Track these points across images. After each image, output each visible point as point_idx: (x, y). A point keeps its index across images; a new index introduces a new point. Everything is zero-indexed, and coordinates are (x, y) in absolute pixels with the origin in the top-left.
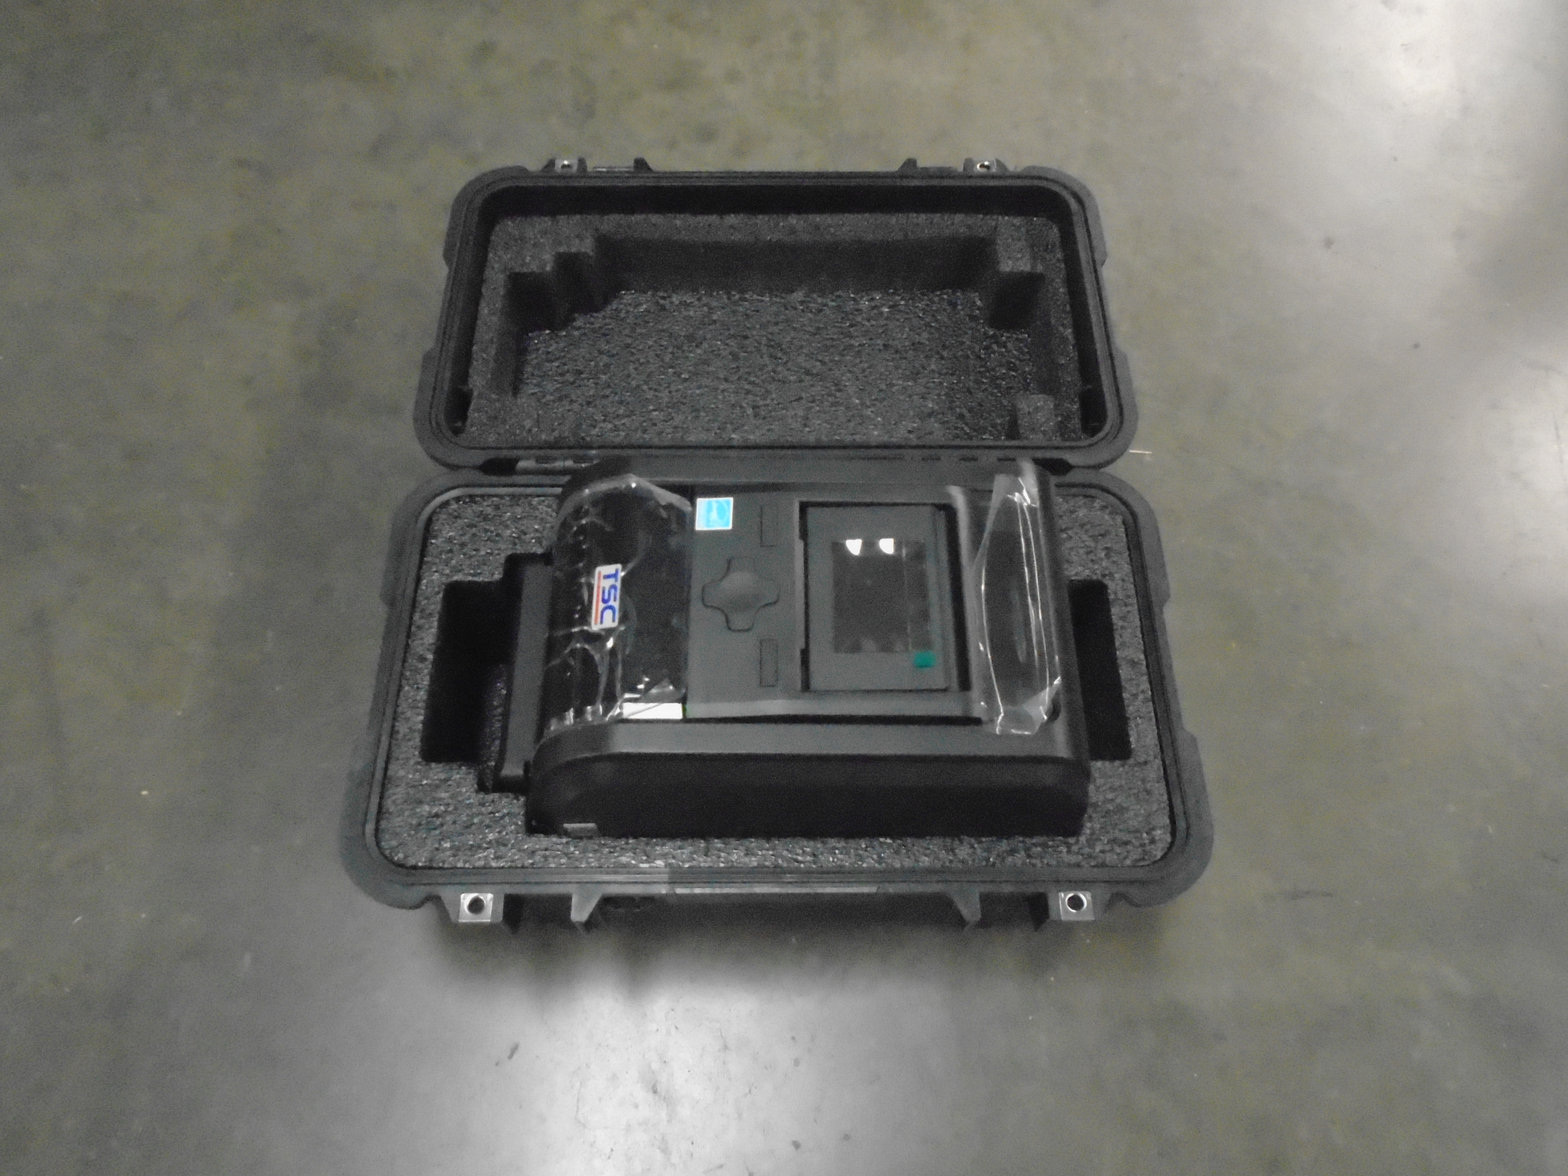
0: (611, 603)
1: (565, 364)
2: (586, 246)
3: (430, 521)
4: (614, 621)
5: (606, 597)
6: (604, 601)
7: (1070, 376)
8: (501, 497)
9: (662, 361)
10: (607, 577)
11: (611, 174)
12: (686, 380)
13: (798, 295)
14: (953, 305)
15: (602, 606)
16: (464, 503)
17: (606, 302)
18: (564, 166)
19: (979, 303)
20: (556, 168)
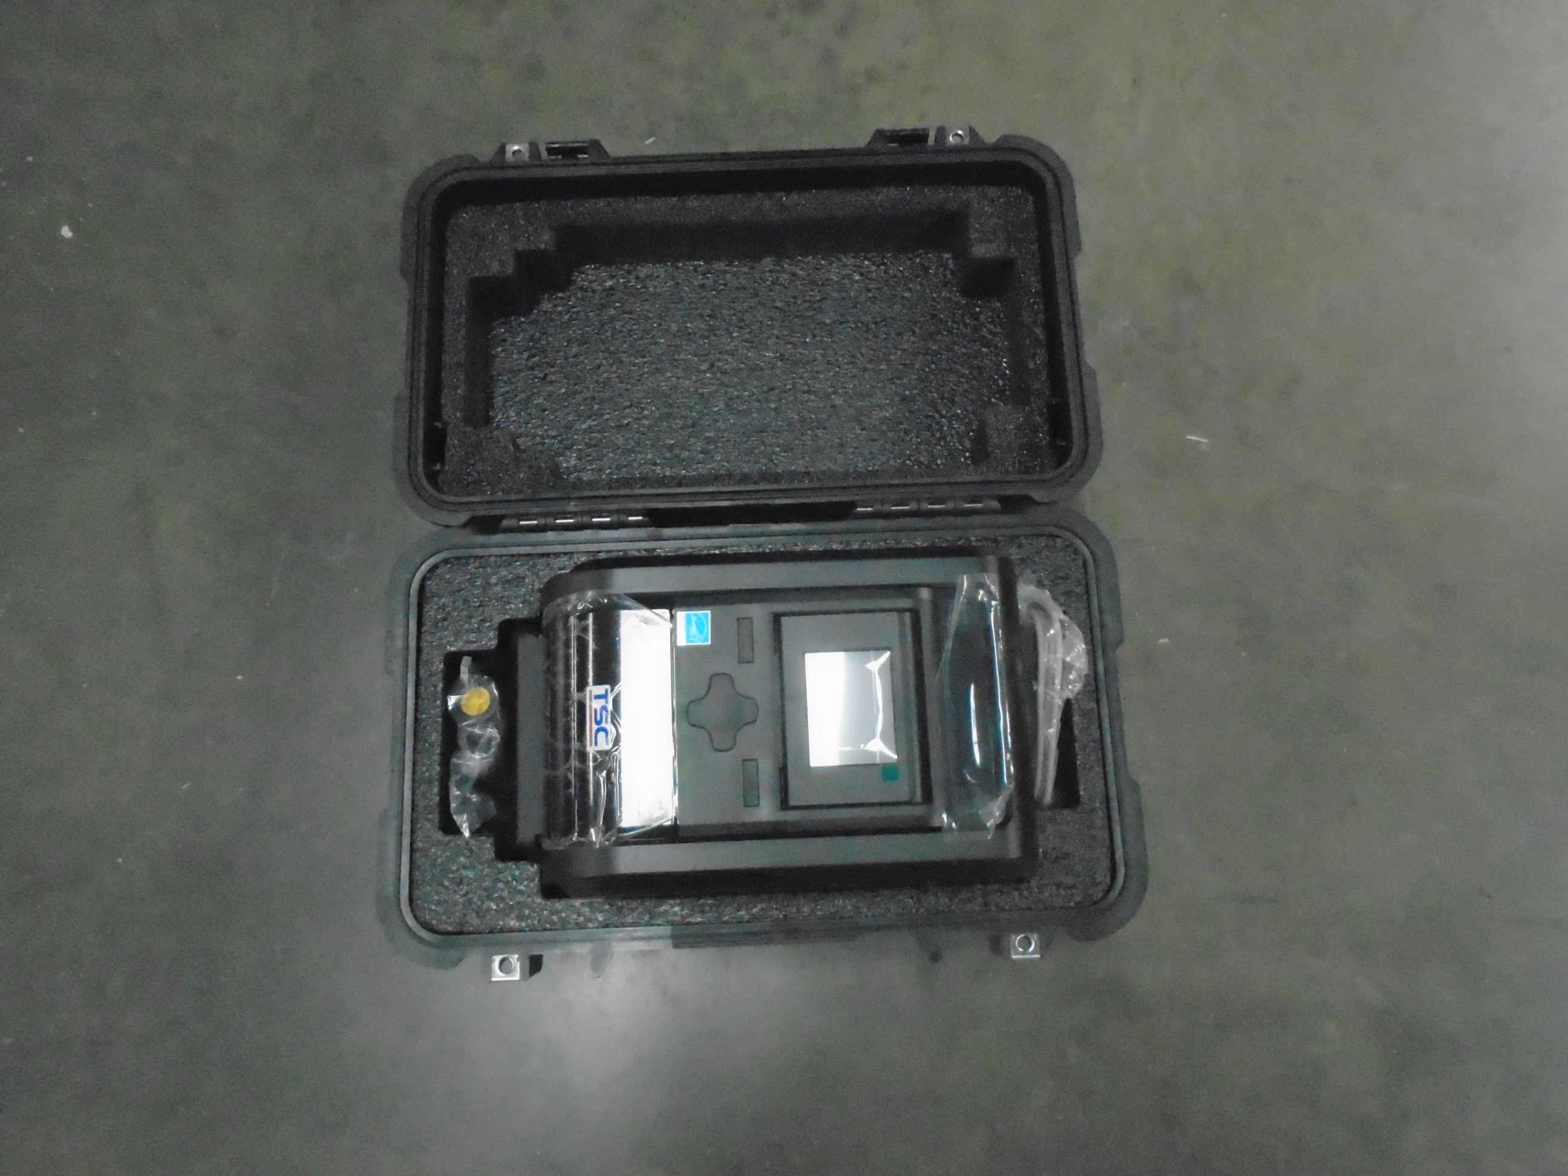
0: (604, 725)
2: (545, 240)
3: (422, 587)
4: (607, 743)
5: (598, 719)
6: (598, 723)
7: (1040, 383)
10: (598, 697)
13: (767, 265)
14: (926, 269)
15: (595, 727)
16: (453, 566)
17: (570, 280)
18: (514, 152)
19: (952, 267)
20: (509, 156)
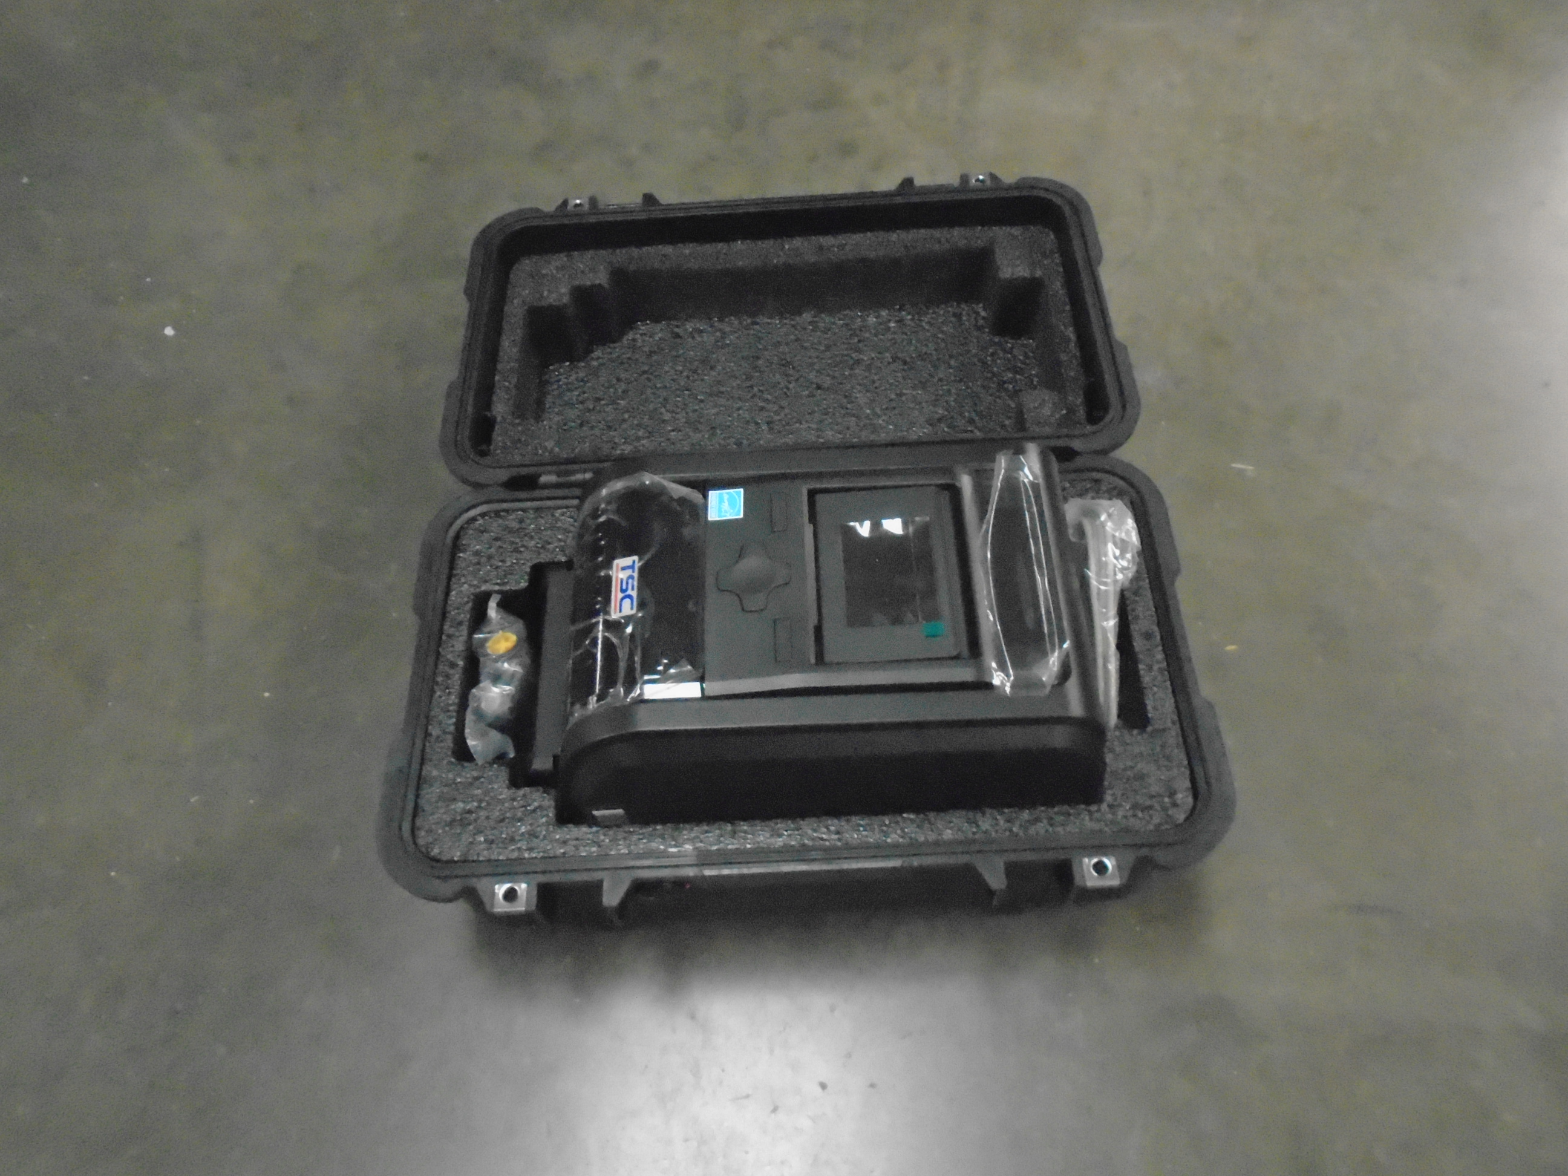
0: (629, 592)
1: (584, 393)
2: (602, 278)
3: (457, 537)
4: (632, 608)
5: (624, 587)
6: (622, 591)
7: (1072, 371)
8: (524, 510)
9: (679, 384)
10: (623, 569)
11: (623, 210)
12: (702, 401)
13: (807, 316)
14: (958, 316)
16: (490, 517)
17: (622, 334)
18: (577, 205)
19: (983, 314)
20: (570, 207)
